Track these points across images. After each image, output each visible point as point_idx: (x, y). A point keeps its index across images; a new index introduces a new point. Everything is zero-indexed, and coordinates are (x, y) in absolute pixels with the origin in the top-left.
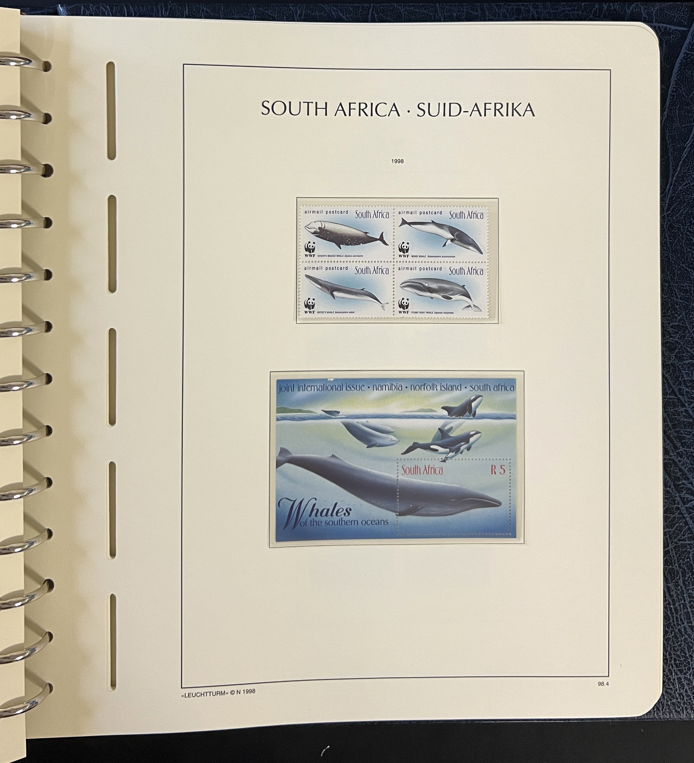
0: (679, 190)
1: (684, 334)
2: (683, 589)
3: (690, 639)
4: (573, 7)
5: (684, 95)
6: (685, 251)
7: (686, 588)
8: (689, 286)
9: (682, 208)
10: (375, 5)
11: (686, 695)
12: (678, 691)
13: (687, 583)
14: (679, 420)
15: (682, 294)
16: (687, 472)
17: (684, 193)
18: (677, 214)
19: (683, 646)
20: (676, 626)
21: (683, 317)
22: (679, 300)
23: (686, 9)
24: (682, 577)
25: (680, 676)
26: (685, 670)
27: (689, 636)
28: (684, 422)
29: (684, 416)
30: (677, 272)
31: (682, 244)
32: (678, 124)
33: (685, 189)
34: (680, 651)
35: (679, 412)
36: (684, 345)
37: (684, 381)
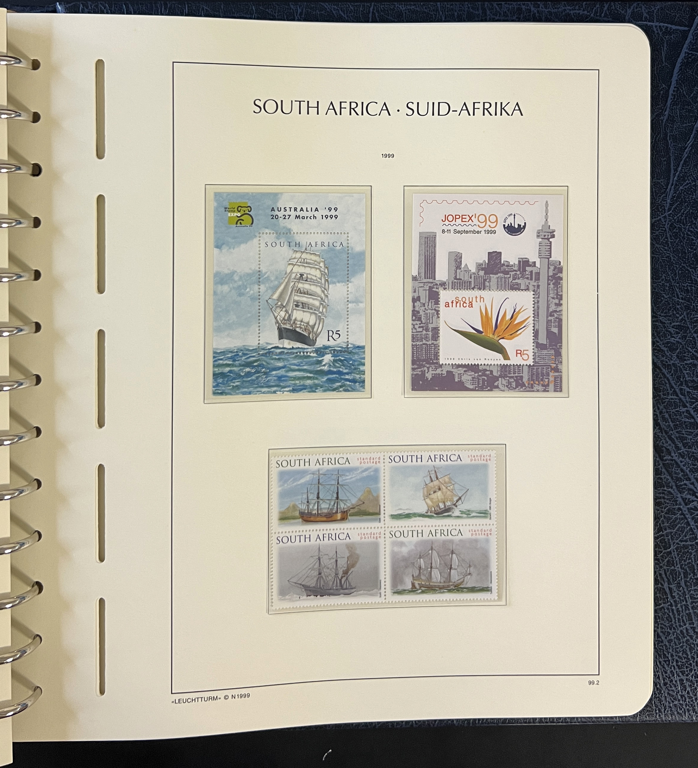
0: (679, 189)
1: (686, 334)
2: (685, 590)
3: (692, 641)
4: (574, 7)
5: (685, 94)
6: (686, 251)
7: (687, 590)
8: (690, 286)
9: (683, 207)
10: (375, 4)
11: (688, 696)
12: (680, 693)
13: (689, 584)
14: (681, 421)
15: (683, 294)
16: (688, 473)
17: (685, 193)
18: (678, 214)
19: (685, 647)
20: (678, 627)
21: (684, 317)
22: (680, 301)
23: (687, 9)
24: (684, 577)
25: (682, 677)
26: (687, 671)
27: (691, 637)
28: (685, 422)
29: (686, 417)
30: (678, 272)
31: (683, 243)
32: (679, 124)
33: (686, 188)
34: (682, 652)
35: (681, 412)
36: (685, 345)
37: (686, 380)
